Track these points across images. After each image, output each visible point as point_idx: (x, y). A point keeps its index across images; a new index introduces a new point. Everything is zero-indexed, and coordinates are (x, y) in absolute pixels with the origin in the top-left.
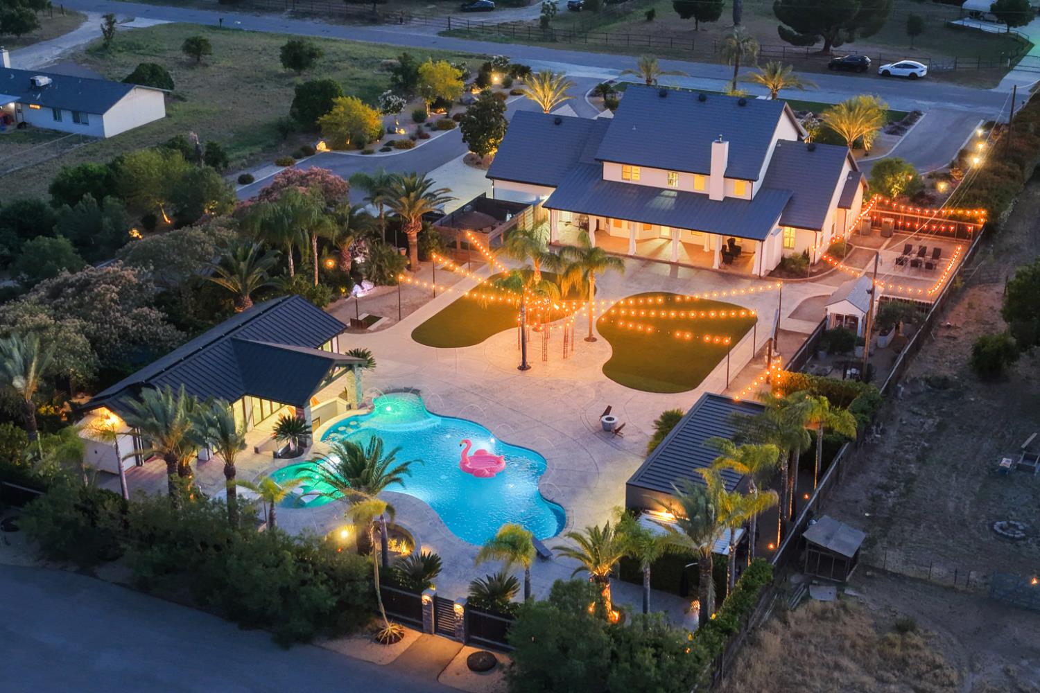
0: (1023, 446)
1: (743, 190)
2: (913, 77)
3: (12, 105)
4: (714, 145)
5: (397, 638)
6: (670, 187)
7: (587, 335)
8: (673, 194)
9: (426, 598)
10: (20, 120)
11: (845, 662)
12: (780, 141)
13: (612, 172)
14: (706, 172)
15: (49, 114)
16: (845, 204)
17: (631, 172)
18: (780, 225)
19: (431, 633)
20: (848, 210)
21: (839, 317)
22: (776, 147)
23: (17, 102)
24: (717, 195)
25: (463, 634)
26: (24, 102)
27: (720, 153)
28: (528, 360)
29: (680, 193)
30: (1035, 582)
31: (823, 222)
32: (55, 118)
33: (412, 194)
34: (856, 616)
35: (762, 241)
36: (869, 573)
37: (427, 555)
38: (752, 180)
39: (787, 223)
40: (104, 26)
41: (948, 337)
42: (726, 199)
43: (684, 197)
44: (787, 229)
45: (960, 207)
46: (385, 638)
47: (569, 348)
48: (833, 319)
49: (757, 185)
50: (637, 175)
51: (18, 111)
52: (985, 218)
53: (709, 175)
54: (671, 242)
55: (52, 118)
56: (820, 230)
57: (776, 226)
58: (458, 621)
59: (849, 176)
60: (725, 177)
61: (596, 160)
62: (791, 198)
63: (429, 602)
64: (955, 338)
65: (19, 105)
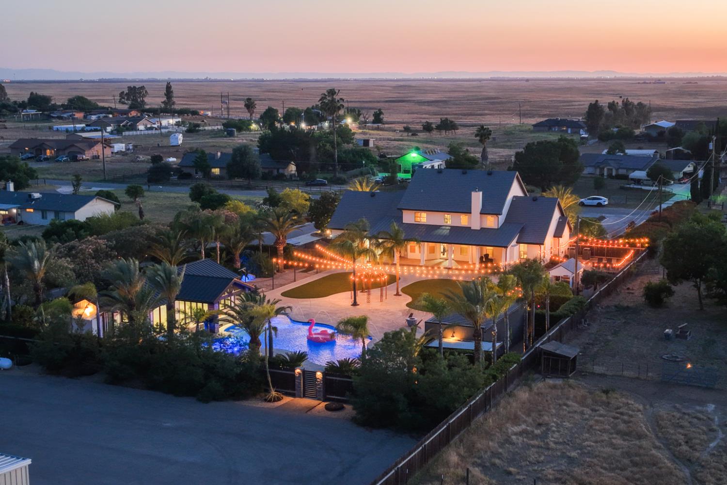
0: (679, 327)
1: (491, 222)
2: (600, 205)
3: (15, 211)
4: (473, 193)
5: (279, 399)
6: (445, 224)
7: (395, 293)
8: (448, 228)
9: (298, 371)
10: (19, 220)
11: (569, 403)
12: (514, 197)
13: (408, 217)
14: (468, 211)
15: (39, 215)
16: (558, 234)
17: (421, 217)
18: (517, 242)
19: (300, 397)
20: (560, 239)
21: (557, 278)
22: (513, 200)
23: (18, 208)
24: (476, 226)
25: (322, 394)
26: (22, 208)
27: (477, 199)
28: (357, 301)
29: (452, 227)
30: (689, 366)
31: (544, 240)
32: (43, 218)
33: (281, 219)
34: (576, 389)
35: (506, 247)
36: (583, 374)
37: (298, 353)
38: (498, 214)
39: (521, 241)
40: (74, 182)
41: (628, 293)
42: (482, 228)
43: (454, 229)
44: (522, 245)
45: (632, 238)
46: (271, 398)
47: (384, 298)
48: (554, 279)
49: (502, 218)
50: (423, 218)
51: (18, 214)
52: (648, 243)
53: (470, 213)
54: (448, 261)
55: (41, 218)
56: (543, 244)
57: (514, 242)
58: (319, 385)
59: (559, 219)
60: (481, 213)
61: (398, 209)
62: (523, 228)
63: (299, 373)
64: (633, 293)
65: (19, 210)
